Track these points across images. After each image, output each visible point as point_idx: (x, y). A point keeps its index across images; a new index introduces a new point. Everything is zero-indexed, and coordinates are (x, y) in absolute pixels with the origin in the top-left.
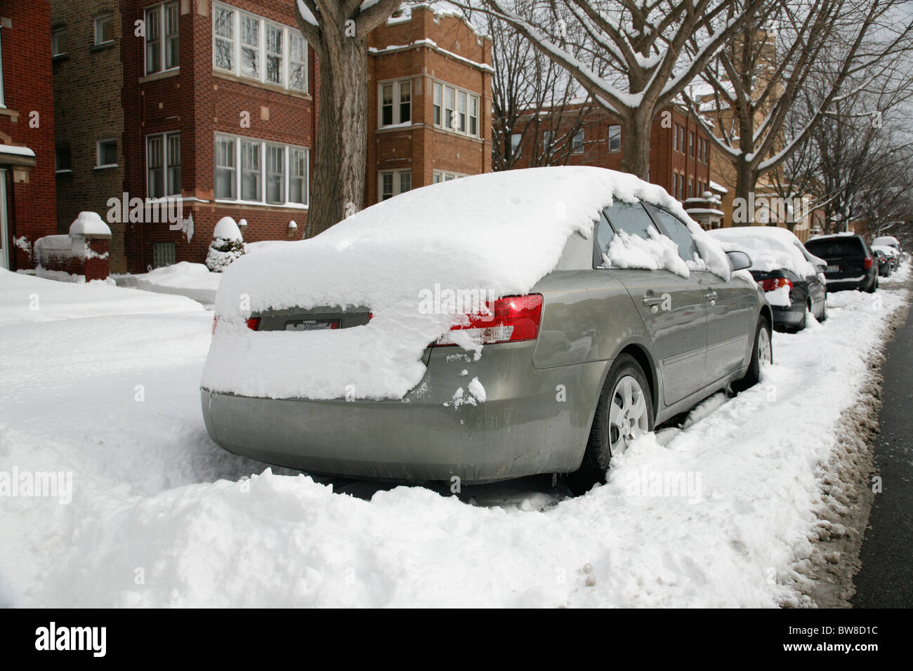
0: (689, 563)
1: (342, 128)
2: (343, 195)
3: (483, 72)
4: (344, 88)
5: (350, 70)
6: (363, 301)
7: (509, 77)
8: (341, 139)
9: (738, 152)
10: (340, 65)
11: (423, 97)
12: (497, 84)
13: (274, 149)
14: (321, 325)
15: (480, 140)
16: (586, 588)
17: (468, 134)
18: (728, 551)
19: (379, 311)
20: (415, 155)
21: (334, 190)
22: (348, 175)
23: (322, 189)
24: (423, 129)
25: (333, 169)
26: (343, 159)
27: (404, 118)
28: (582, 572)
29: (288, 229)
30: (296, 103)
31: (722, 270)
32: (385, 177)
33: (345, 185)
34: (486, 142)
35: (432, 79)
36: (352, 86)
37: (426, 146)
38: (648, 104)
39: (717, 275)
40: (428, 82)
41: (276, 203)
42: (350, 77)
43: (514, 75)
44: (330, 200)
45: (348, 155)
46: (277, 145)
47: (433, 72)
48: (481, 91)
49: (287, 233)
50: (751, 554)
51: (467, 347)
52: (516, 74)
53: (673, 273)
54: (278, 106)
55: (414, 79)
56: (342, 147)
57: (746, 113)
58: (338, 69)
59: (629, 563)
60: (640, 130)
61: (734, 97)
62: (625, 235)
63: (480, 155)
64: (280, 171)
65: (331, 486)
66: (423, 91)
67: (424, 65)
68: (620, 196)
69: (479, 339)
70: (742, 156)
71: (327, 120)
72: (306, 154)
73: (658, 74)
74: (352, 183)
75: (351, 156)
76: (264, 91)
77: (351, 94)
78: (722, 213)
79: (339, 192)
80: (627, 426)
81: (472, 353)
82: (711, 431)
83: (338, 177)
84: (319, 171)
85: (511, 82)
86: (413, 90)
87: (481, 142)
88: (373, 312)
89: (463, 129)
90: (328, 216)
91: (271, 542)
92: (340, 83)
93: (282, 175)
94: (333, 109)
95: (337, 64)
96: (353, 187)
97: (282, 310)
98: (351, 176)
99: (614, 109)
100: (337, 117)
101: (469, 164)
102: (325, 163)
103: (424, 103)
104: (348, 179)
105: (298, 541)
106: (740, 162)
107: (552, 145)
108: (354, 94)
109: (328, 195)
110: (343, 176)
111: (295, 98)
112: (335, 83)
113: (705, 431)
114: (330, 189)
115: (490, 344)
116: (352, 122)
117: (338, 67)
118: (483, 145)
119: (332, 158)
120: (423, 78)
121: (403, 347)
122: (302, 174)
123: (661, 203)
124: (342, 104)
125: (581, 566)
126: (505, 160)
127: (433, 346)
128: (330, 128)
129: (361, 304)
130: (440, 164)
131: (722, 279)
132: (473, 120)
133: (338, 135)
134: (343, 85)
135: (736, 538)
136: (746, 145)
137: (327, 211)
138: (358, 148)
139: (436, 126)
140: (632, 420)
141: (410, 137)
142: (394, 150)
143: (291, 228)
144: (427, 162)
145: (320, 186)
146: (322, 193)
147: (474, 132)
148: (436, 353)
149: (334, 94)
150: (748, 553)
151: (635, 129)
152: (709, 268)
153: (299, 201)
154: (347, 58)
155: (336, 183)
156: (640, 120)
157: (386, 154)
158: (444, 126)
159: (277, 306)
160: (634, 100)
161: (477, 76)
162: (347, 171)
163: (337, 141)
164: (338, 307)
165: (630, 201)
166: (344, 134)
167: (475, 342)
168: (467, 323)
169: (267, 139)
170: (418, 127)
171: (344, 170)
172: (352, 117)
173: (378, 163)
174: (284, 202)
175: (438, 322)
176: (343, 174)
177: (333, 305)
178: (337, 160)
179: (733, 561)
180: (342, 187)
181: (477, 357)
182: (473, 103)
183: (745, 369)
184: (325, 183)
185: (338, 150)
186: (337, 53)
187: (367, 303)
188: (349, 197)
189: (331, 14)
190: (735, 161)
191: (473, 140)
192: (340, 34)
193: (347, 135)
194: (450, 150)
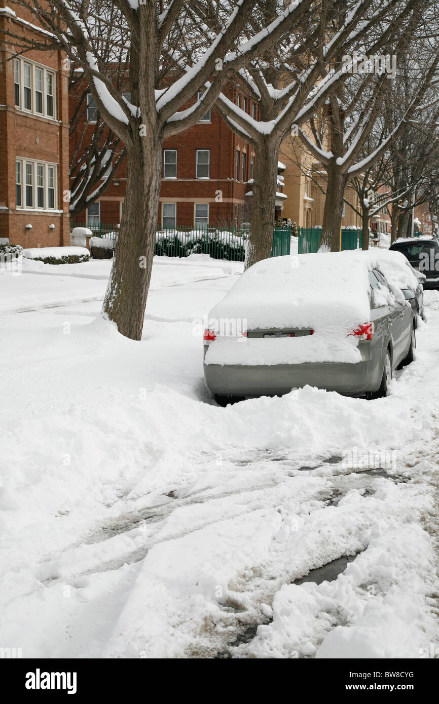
1: (149, 198)
2: (147, 244)
4: (152, 173)
5: (157, 160)
6: (309, 326)
8: (147, 206)
9: (329, 155)
10: (151, 157)
11: (4, 75)
14: (284, 335)
15: (57, 122)
16: (415, 412)
17: (45, 116)
19: (317, 330)
21: (140, 240)
22: (151, 229)
23: (131, 239)
24: (6, 110)
25: (140, 226)
26: (148, 220)
31: (401, 300)
34: (64, 125)
35: (12, 54)
36: (156, 170)
37: (9, 131)
38: (279, 132)
39: (399, 303)
40: (9, 58)
42: (156, 165)
44: (137, 247)
45: (151, 217)
48: (57, 66)
53: (391, 304)
56: (148, 212)
58: (149, 160)
60: (270, 155)
62: (375, 290)
63: (57, 140)
66: (6, 69)
70: (333, 160)
71: (136, 192)
73: (290, 108)
75: (153, 218)
77: (156, 176)
78: (285, 196)
79: (145, 242)
80: (388, 374)
83: (144, 231)
84: (128, 227)
87: (59, 124)
88: (315, 330)
89: (41, 110)
92: (150, 169)
94: (142, 185)
95: (149, 156)
96: (152, 239)
99: (247, 134)
100: (146, 191)
101: (49, 150)
102: (134, 222)
103: (5, 81)
104: (150, 233)
106: (330, 165)
109: (136, 243)
110: (147, 232)
112: (146, 168)
114: (137, 240)
115: (361, 341)
118: (61, 128)
119: (140, 219)
120: (3, 52)
124: (150, 183)
128: (139, 198)
130: (21, 151)
131: (401, 305)
132: (50, 99)
133: (146, 204)
134: (152, 171)
136: (337, 148)
139: (17, 108)
144: (10, 148)
145: (130, 237)
146: (131, 242)
147: (50, 113)
149: (144, 176)
152: (398, 300)
154: (155, 152)
155: (143, 236)
158: (23, 108)
160: (265, 128)
163: (145, 208)
164: (297, 328)
166: (150, 203)
171: (149, 227)
176: (147, 230)
178: (143, 220)
180: (146, 239)
182: (49, 80)
184: (134, 236)
185: (145, 213)
186: (150, 150)
187: (311, 326)
188: (150, 246)
189: (152, 125)
190: (327, 164)
191: (51, 123)
192: (154, 137)
193: (152, 203)
194: (30, 134)
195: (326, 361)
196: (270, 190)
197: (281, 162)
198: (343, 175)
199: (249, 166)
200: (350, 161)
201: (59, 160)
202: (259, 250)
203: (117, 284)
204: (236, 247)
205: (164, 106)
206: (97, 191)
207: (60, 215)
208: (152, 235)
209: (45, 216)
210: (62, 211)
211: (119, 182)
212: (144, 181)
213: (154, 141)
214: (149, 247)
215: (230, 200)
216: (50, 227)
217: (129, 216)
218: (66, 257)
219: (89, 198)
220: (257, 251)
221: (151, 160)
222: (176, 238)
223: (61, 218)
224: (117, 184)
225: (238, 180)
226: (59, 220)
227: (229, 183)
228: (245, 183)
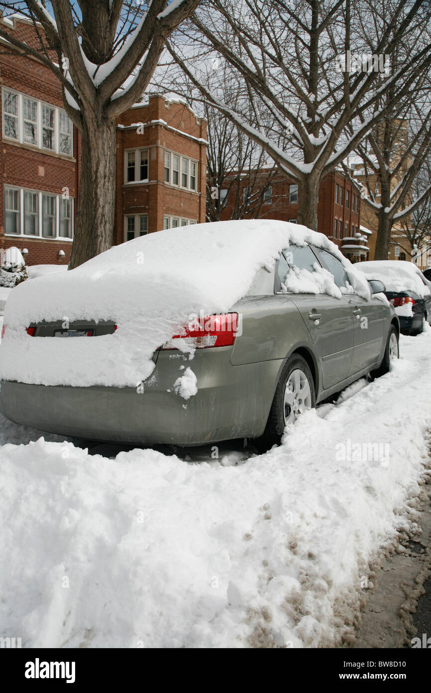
0: (335, 502)
1: (97, 186)
2: (98, 235)
3: (200, 145)
4: (99, 157)
5: (103, 144)
6: (110, 317)
7: (219, 148)
8: (96, 194)
9: (379, 206)
10: (96, 140)
11: (157, 162)
12: (210, 153)
13: (48, 197)
14: (80, 333)
15: (198, 194)
16: (265, 521)
17: (189, 189)
18: (363, 494)
19: (121, 324)
20: (151, 203)
21: (91, 231)
22: (101, 221)
23: (83, 230)
24: (157, 185)
25: (91, 216)
26: (98, 209)
27: (143, 176)
28: (262, 509)
29: (59, 256)
30: (64, 164)
31: (365, 293)
32: (129, 220)
33: (99, 227)
34: (202, 195)
35: (164, 149)
36: (105, 155)
37: (159, 197)
38: (317, 171)
39: (361, 297)
40: (161, 151)
41: (50, 237)
42: (103, 149)
43: (223, 146)
44: (88, 238)
45: (101, 206)
46: (50, 194)
47: (164, 143)
48: (199, 158)
49: (58, 259)
50: (379, 495)
51: (184, 351)
52: (224, 146)
53: (331, 296)
54: (51, 166)
55: (150, 148)
56: (97, 200)
57: (385, 178)
58: (94, 143)
59: (295, 503)
60: (311, 189)
61: (377, 166)
62: (297, 270)
63: (197, 204)
64: (52, 214)
65: (87, 449)
66: (157, 157)
67: (158, 138)
68: (294, 242)
69: (193, 345)
70: (382, 209)
71: (86, 180)
72: (71, 202)
73: (325, 149)
74: (104, 227)
75: (104, 207)
76: (41, 155)
77: (104, 162)
78: (368, 248)
79: (95, 233)
80: (296, 405)
81: (187, 355)
82: (355, 407)
83: (94, 222)
84: (80, 217)
85: (220, 152)
86: (150, 156)
87: (199, 195)
88: (118, 325)
89: (185, 185)
90: (87, 250)
91: (43, 490)
92: (96, 153)
93: (54, 217)
94: (90, 172)
95: (94, 139)
96: (105, 229)
97: (52, 322)
98: (103, 220)
99: (293, 175)
100: (94, 178)
101: (190, 211)
102: (85, 211)
103: (157, 165)
104: (101, 223)
105: (63, 489)
106: (381, 214)
107: (249, 198)
108: (106, 161)
109: (87, 234)
110: (97, 221)
111: (63, 160)
112: (92, 153)
113: (350, 406)
114: (88, 231)
115: (200, 348)
116: (105, 182)
117: (95, 142)
118: (200, 197)
119: (90, 208)
120: (157, 147)
121: (139, 350)
122: (68, 216)
123: (324, 246)
124: (97, 169)
125: (261, 505)
126: (216, 208)
127: (160, 349)
128: (88, 186)
129: (109, 319)
130: (169, 210)
131: (365, 299)
132: (193, 179)
133: (94, 191)
134: (98, 155)
135: (368, 484)
136: (385, 201)
137: (86, 247)
138: (109, 201)
139: (166, 183)
140: (300, 400)
141: (147, 190)
142: (136, 200)
143: (61, 255)
144: (160, 209)
145: (81, 228)
146: (83, 233)
147: (193, 187)
148: (162, 355)
149: (92, 161)
150: (376, 495)
151: (308, 189)
152: (356, 292)
153: (67, 236)
154: (101, 135)
155: (93, 225)
156: (311, 182)
157: (129, 202)
158: (171, 183)
159: (48, 319)
160: (307, 168)
161: (195, 147)
162: (101, 218)
163: (94, 196)
164: (93, 321)
165: (302, 244)
166: (98, 191)
167: (190, 346)
168: (184, 333)
169: (43, 190)
170: (154, 183)
171: (99, 217)
172: (105, 178)
173: (124, 209)
174: (56, 236)
175: (164, 333)
176: (97, 219)
177: (89, 319)
178: (93, 209)
179: (366, 501)
180: (97, 229)
181: (191, 357)
182: (193, 167)
183: (379, 362)
184: (85, 226)
185: (94, 202)
186: (93, 131)
187: (114, 317)
188: (102, 237)
189: (90, 102)
190: (377, 212)
191: (193, 194)
192: (96, 117)
193: (101, 191)
194: (176, 200)
197: (362, 225)
198: (390, 220)
199: (344, 229)
200: (395, 210)
201: (198, 218)
205: (103, 81)
208: (104, 225)
212: (91, 167)
213: (97, 122)
214: (100, 238)
217: (81, 205)
225: (336, 237)
228: (341, 240)
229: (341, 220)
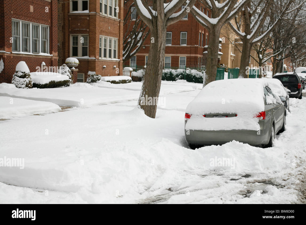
1: (160, 53)
4: (162, 41)
5: (164, 35)
8: (159, 56)
9: (244, 34)
10: (162, 34)
14: (223, 117)
15: (118, 20)
16: (287, 155)
17: (113, 17)
19: (239, 114)
20: (91, 28)
22: (161, 68)
23: (152, 72)
24: (96, 15)
25: (156, 66)
26: (159, 63)
27: (85, 8)
28: (284, 153)
30: (44, 4)
31: (279, 101)
32: (74, 38)
34: (121, 21)
37: (97, 24)
41: (36, 53)
42: (164, 38)
44: (154, 76)
45: (161, 62)
46: (36, 24)
53: (274, 104)
54: (37, 5)
56: (159, 59)
57: (248, 16)
60: (216, 34)
62: (267, 96)
63: (118, 27)
64: (37, 37)
70: (246, 36)
71: (154, 50)
74: (161, 70)
75: (162, 62)
77: (163, 43)
78: (222, 54)
79: (158, 73)
83: (158, 68)
84: (150, 66)
87: (119, 21)
89: (111, 14)
93: (38, 39)
99: (205, 24)
100: (159, 50)
101: (114, 32)
102: (153, 64)
103: (96, 2)
104: (160, 69)
106: (244, 39)
108: (164, 43)
109: (154, 74)
110: (159, 68)
111: (44, 1)
112: (159, 39)
114: (154, 72)
116: (163, 52)
117: (161, 35)
118: (120, 22)
119: (156, 62)
122: (46, 38)
124: (161, 46)
130: (102, 32)
131: (280, 104)
132: (115, 9)
133: (159, 55)
136: (248, 31)
139: (101, 13)
140: (273, 136)
141: (88, 18)
142: (79, 24)
144: (97, 31)
145: (151, 71)
147: (115, 16)
149: (158, 43)
151: (214, 33)
153: (45, 52)
156: (216, 30)
157: (74, 26)
158: (103, 13)
160: (214, 21)
163: (158, 57)
166: (160, 55)
168: (256, 116)
169: (33, 22)
170: (93, 14)
171: (160, 66)
174: (39, 52)
176: (159, 67)
178: (157, 63)
180: (158, 71)
183: (282, 127)
184: (153, 70)
186: (161, 31)
187: (236, 112)
189: (162, 20)
190: (242, 38)
191: (115, 20)
192: (163, 25)
193: (161, 55)
194: (106, 25)
195: (243, 129)
196: (216, 50)
197: (221, 38)
198: (250, 43)
199: (205, 39)
200: (254, 37)
201: (118, 37)
202: (210, 78)
203: (144, 92)
204: (199, 77)
205: (168, 11)
206: (135, 51)
207: (118, 62)
209: (112, 62)
210: (119, 60)
211: (145, 47)
212: (158, 45)
213: (163, 27)
214: (160, 75)
215: (196, 55)
216: (114, 67)
217: (151, 61)
218: (121, 81)
219: (131, 54)
220: (209, 78)
221: (162, 36)
222: (171, 72)
223: (119, 63)
224: (144, 48)
225: (200, 46)
226: (118, 64)
227: (196, 47)
228: (203, 47)
229: (203, 32)
